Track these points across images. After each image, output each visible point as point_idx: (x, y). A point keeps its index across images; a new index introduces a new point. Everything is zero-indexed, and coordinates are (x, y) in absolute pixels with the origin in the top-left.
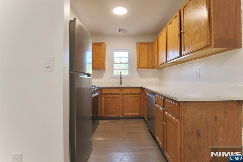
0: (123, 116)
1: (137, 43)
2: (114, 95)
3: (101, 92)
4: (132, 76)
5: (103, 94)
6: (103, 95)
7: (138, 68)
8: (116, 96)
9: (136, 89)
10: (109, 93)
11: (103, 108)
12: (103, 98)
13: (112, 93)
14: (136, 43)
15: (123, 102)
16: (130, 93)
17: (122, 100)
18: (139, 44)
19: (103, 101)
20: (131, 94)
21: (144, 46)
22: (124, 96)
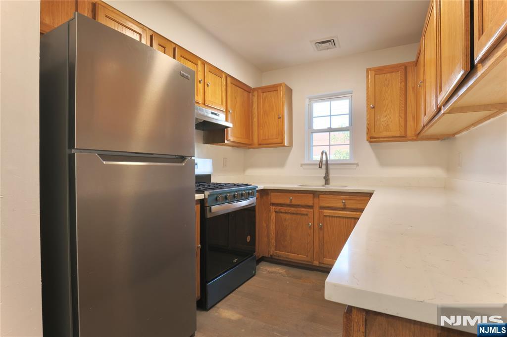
0: (320, 263)
1: (368, 70)
2: (299, 209)
3: (269, 198)
4: (356, 162)
5: (273, 204)
6: (274, 207)
7: (370, 138)
8: (304, 210)
9: (358, 198)
10: (288, 202)
11: (273, 236)
12: (273, 215)
13: (294, 202)
14: (366, 70)
15: (321, 228)
16: (341, 205)
17: (319, 223)
18: (373, 72)
19: (274, 221)
20: (344, 209)
21: (389, 75)
22: (325, 214)
